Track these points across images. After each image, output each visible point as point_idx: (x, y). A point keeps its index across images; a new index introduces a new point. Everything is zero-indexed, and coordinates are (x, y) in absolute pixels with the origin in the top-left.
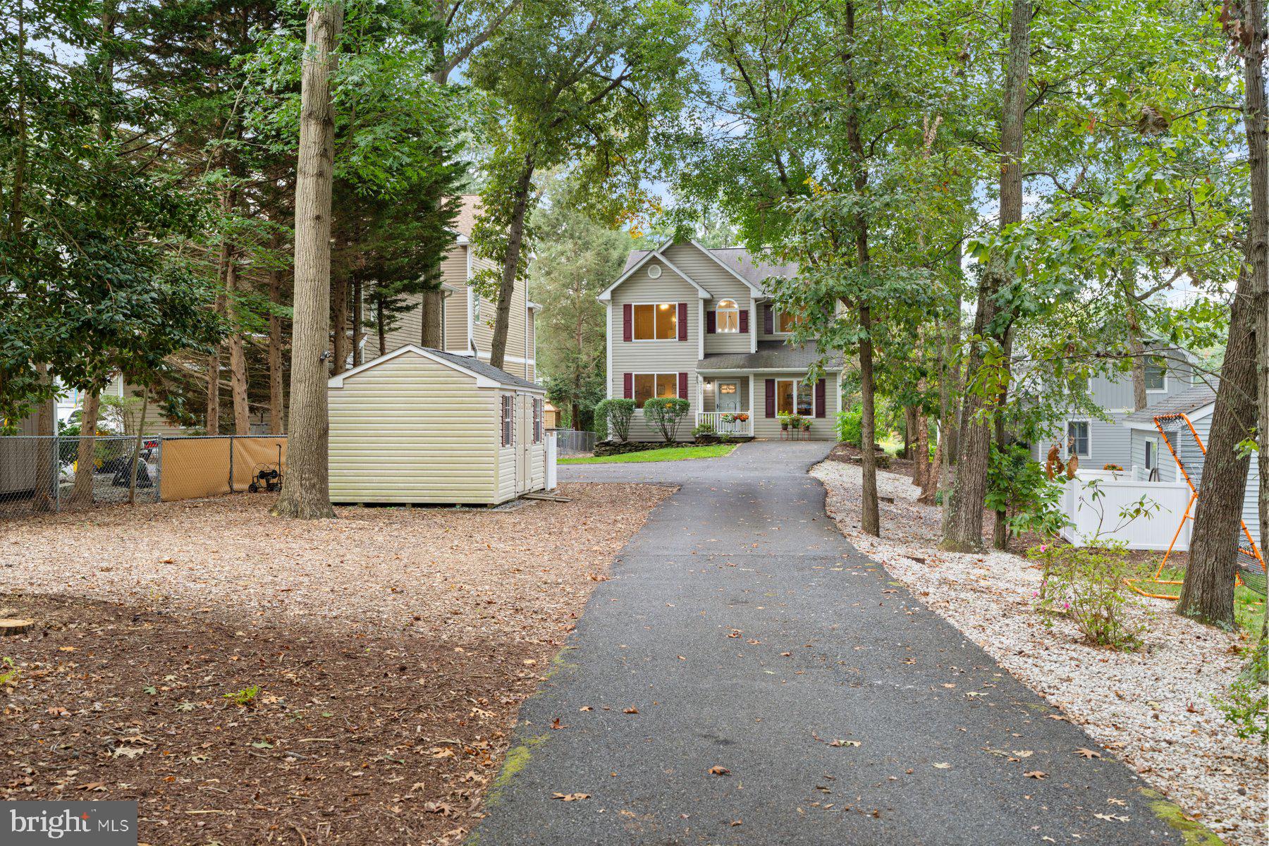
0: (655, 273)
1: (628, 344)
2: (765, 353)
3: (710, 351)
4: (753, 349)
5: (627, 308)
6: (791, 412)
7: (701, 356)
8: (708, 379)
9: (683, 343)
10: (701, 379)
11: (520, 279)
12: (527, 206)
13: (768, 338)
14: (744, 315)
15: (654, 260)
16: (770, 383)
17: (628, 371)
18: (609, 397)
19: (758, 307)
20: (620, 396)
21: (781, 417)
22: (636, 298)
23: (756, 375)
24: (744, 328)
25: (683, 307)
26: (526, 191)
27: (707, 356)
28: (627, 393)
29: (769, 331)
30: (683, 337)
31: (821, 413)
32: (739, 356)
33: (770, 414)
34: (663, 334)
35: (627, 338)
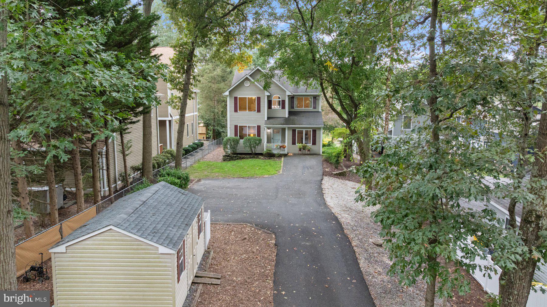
0: (247, 84)
1: (236, 113)
2: (292, 117)
3: (269, 116)
4: (287, 116)
5: (236, 98)
6: (302, 143)
7: (266, 119)
8: (269, 128)
9: (259, 113)
10: (266, 128)
11: (190, 99)
12: (193, 65)
13: (293, 110)
14: (284, 102)
15: (247, 79)
16: (294, 131)
17: (236, 124)
18: (229, 136)
19: (289, 98)
20: (233, 136)
21: (298, 145)
22: (240, 94)
23: (289, 128)
24: (283, 107)
25: (259, 99)
26: (192, 59)
27: (268, 118)
28: (236, 135)
29: (293, 107)
30: (259, 111)
31: (314, 143)
32: (281, 119)
33: (294, 143)
34: (250, 109)
35: (236, 111)
